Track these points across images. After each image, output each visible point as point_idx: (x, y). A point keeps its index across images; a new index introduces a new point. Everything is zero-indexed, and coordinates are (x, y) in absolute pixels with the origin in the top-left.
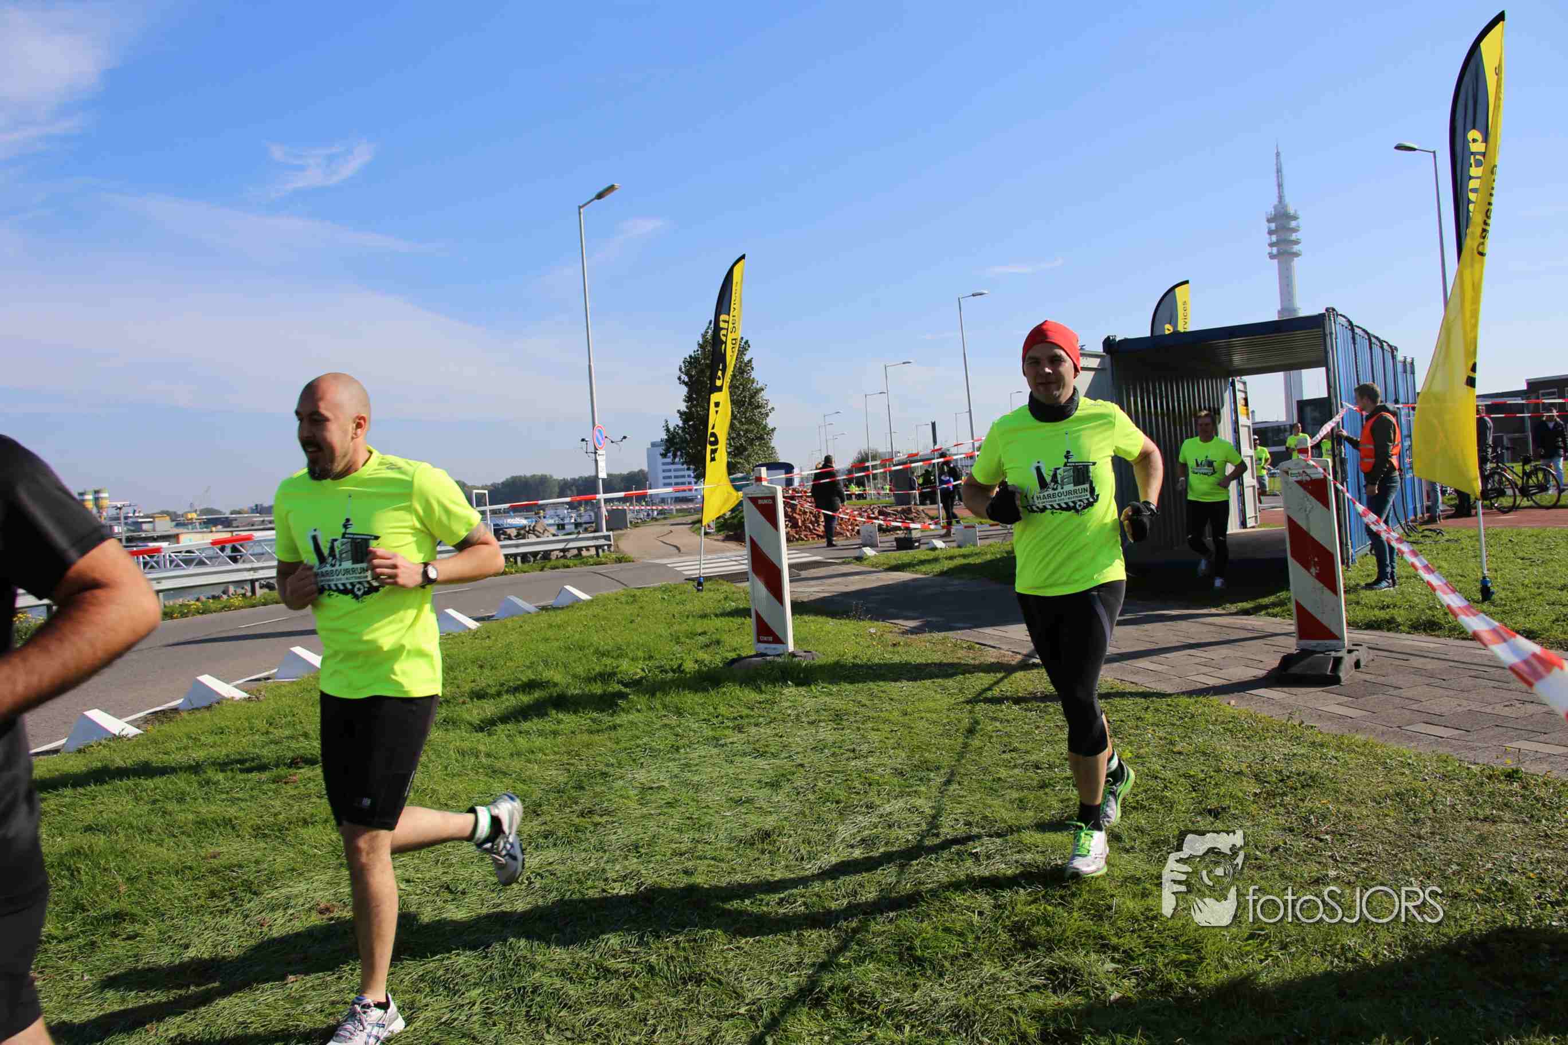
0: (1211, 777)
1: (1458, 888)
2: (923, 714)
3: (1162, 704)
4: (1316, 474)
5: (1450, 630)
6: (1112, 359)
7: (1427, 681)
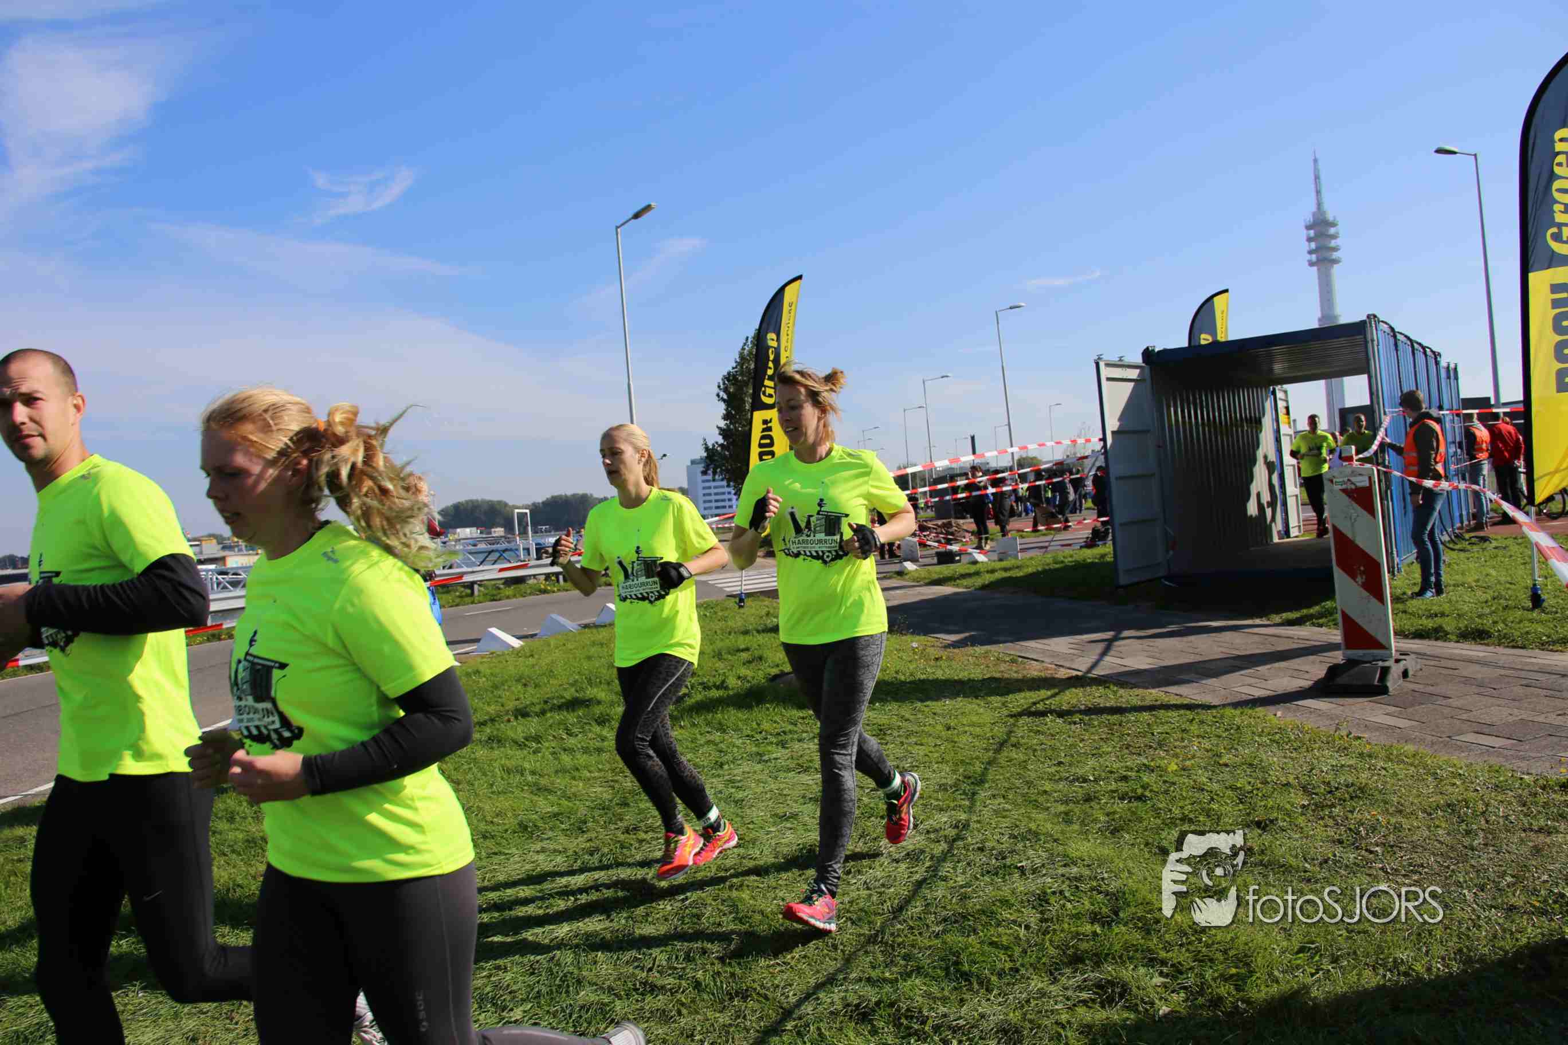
0: (1258, 789)
1: (1513, 901)
2: (967, 728)
3: (1208, 716)
4: (1362, 482)
5: (1501, 638)
6: (1151, 370)
7: (1477, 690)
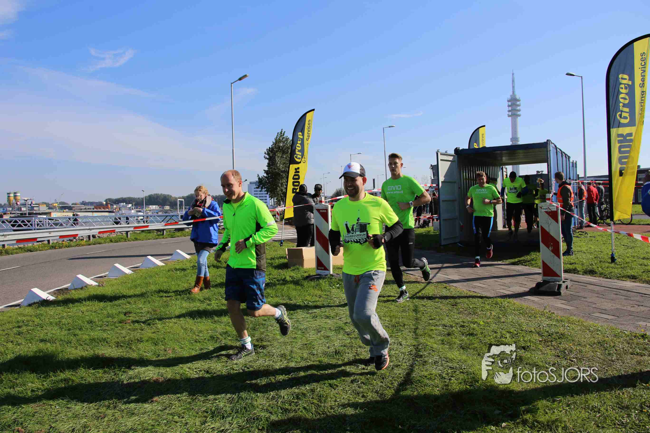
0: (520, 333)
3: (489, 301)
4: (554, 209)
5: (600, 274)
6: (458, 157)
7: (597, 295)
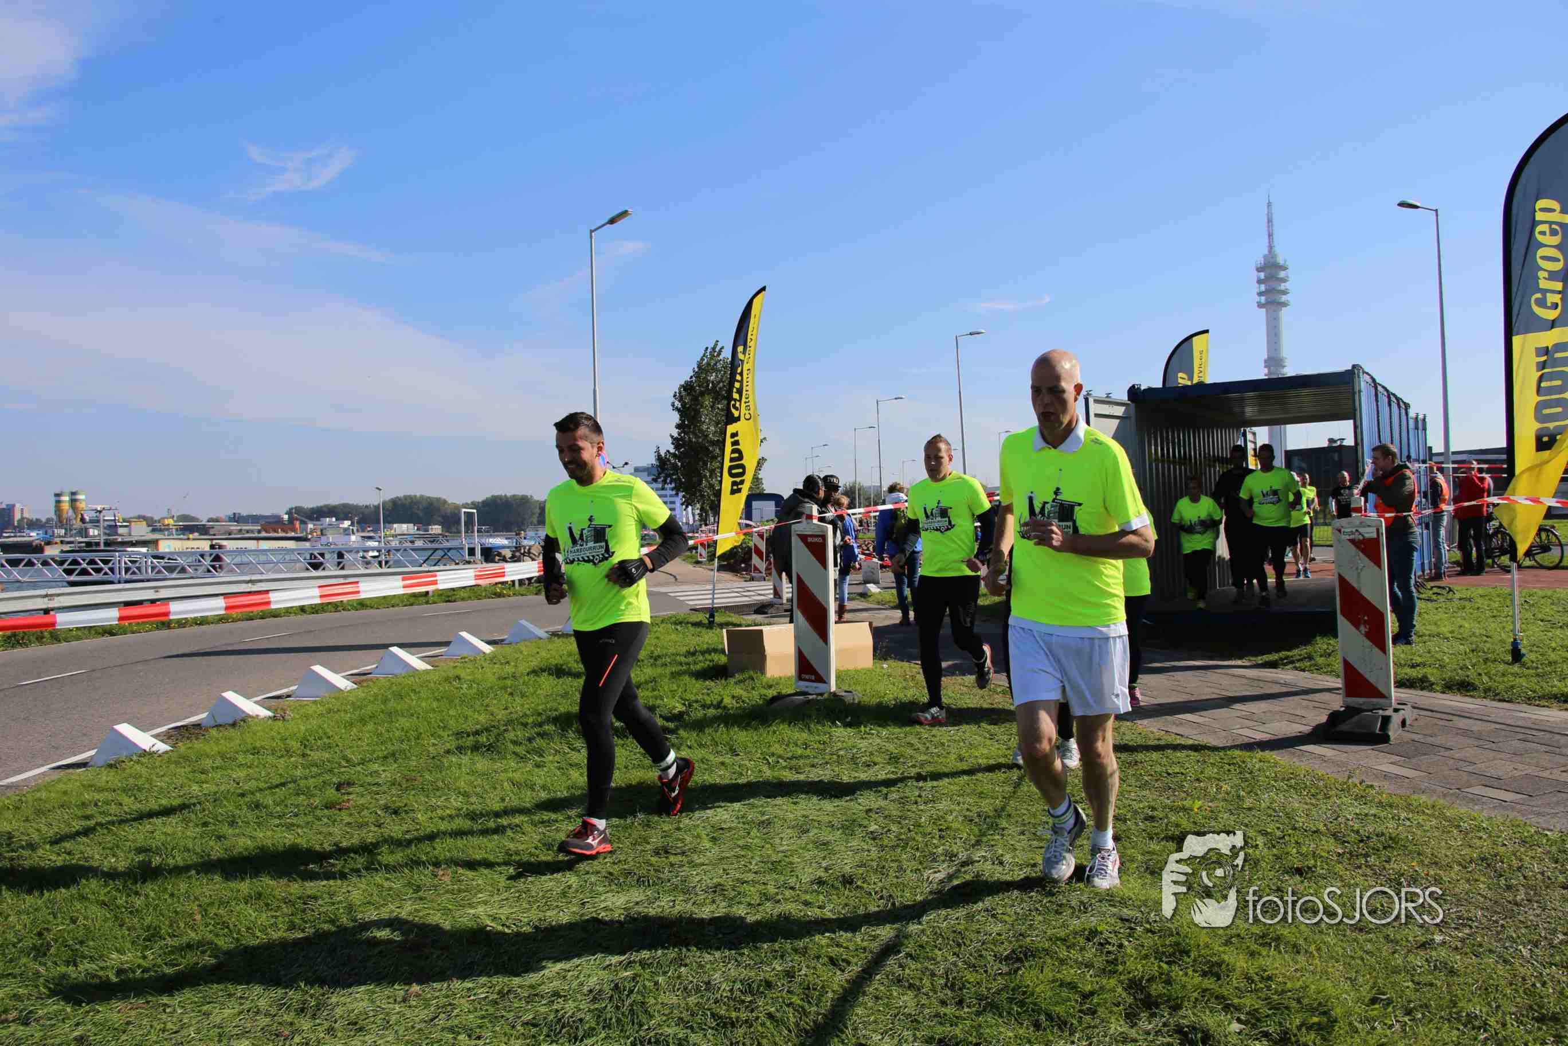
0: (1288, 835)
3: (1216, 758)
4: (1370, 533)
5: (1487, 690)
6: (1136, 407)
7: (1476, 743)
